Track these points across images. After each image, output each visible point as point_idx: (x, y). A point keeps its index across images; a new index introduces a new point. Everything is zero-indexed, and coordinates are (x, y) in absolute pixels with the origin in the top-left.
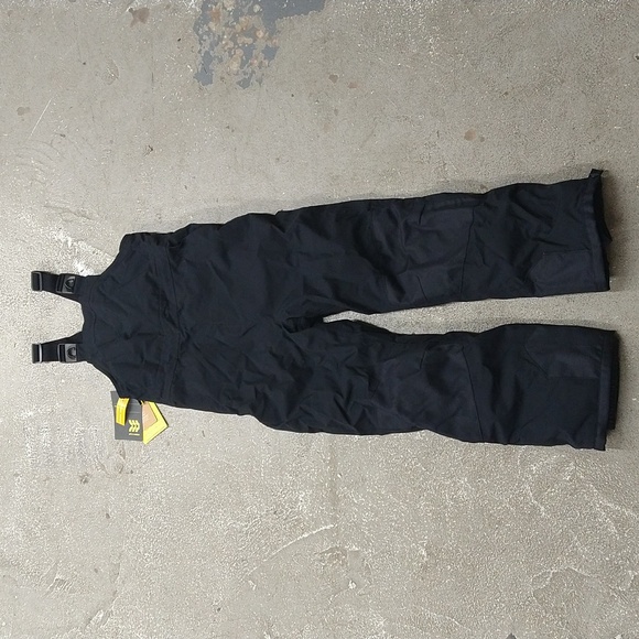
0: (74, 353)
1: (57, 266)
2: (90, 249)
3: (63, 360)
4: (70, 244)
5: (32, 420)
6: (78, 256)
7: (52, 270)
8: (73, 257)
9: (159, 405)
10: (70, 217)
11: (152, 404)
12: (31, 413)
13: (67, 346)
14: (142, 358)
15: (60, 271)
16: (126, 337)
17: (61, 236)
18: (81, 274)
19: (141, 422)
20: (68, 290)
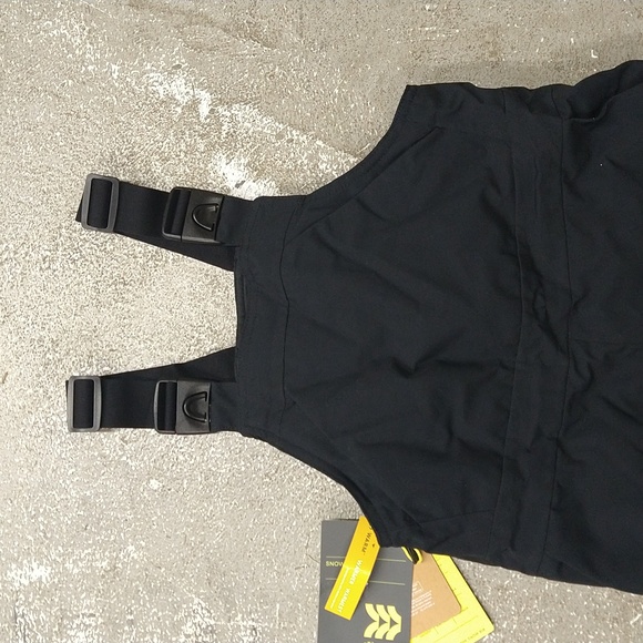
0: (203, 407)
1: (157, 168)
2: (267, 125)
3: (166, 425)
4: (204, 109)
5: (45, 592)
6: (231, 144)
7: (143, 179)
8: (211, 147)
9: (467, 565)
10: (211, 35)
11: (444, 561)
12: (41, 572)
13: (184, 388)
14: (451, 433)
15: (166, 183)
16: (403, 371)
17: (179, 88)
18: (236, 193)
19: (405, 610)
20: (203, 232)
